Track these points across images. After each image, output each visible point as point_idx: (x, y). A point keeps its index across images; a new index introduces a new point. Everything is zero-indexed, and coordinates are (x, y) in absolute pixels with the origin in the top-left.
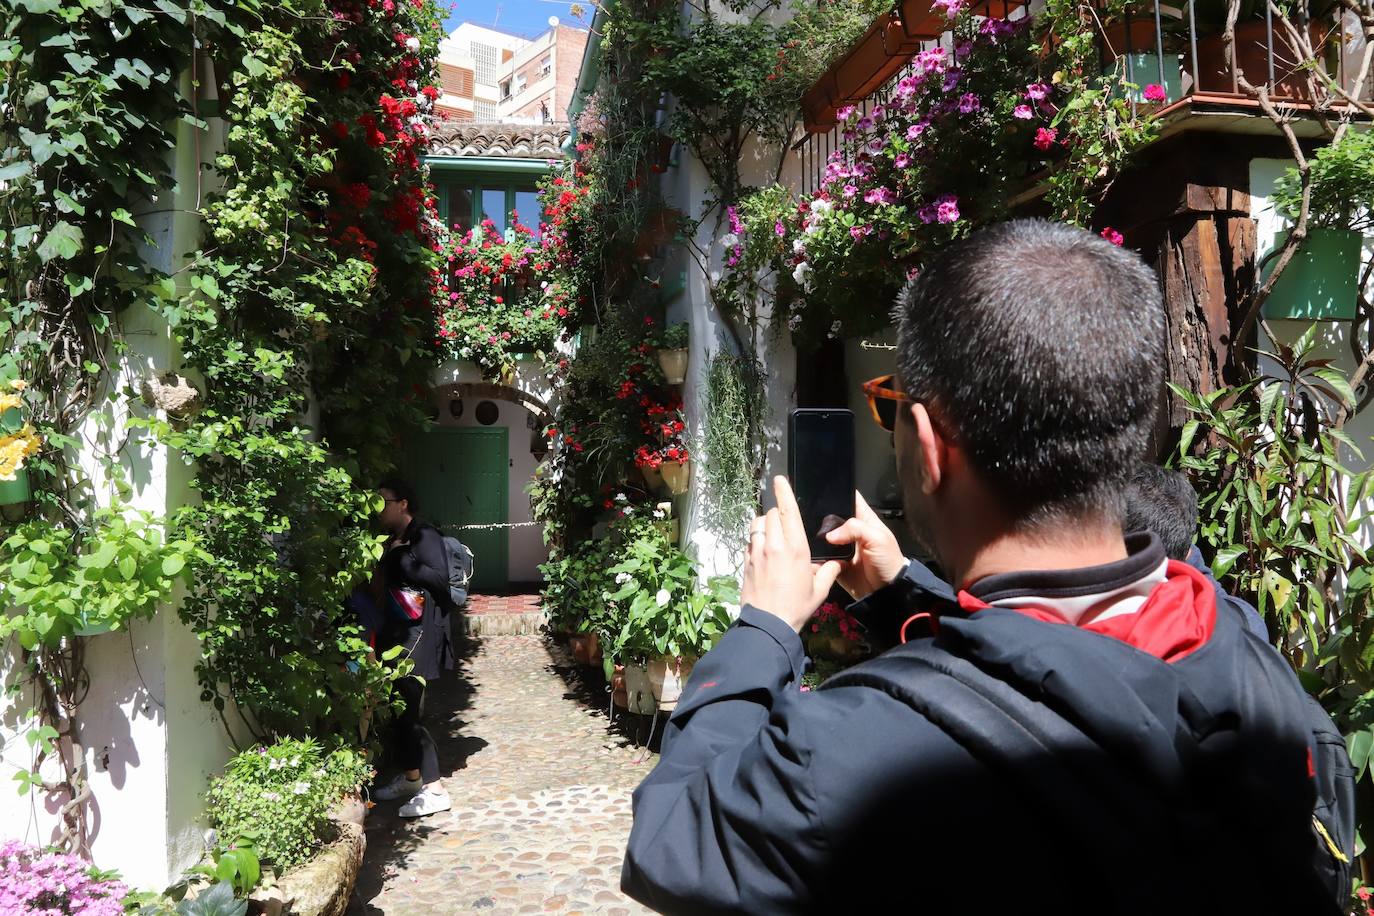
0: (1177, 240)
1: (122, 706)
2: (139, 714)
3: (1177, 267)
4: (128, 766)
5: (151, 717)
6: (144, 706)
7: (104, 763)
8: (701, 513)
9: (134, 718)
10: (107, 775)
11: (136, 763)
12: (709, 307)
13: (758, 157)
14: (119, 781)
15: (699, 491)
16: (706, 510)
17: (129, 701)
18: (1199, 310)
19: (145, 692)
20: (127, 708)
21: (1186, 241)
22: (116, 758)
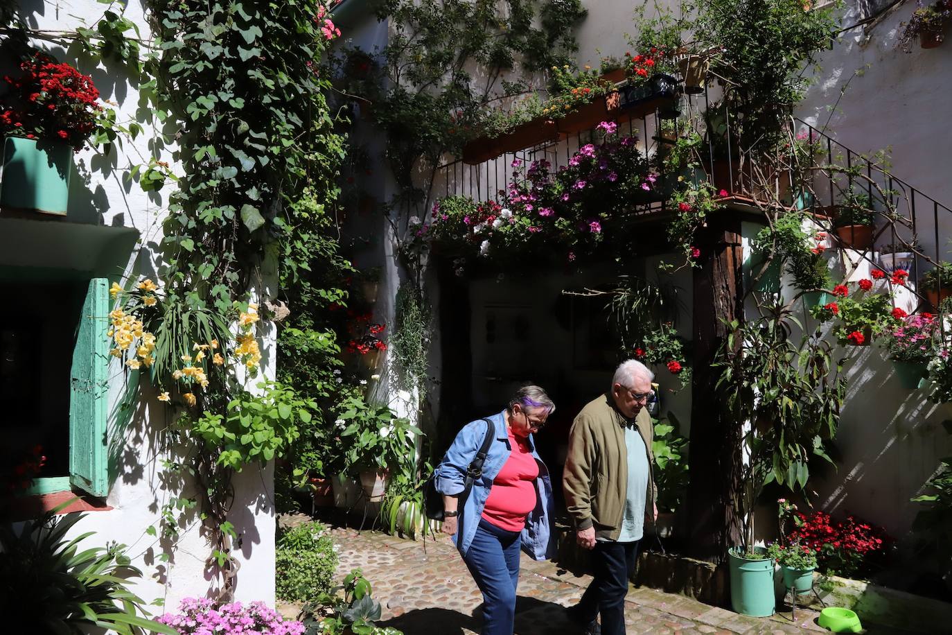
0: (718, 254)
1: (249, 507)
2: (260, 511)
3: (718, 266)
4: (253, 544)
5: (267, 512)
6: (263, 505)
7: (239, 544)
8: (390, 381)
9: (257, 514)
10: (240, 551)
11: (258, 541)
12: (395, 258)
13: (420, 171)
14: (247, 555)
15: (389, 368)
16: (392, 379)
17: (254, 503)
18: (727, 285)
19: (263, 496)
20: (252, 508)
21: (722, 255)
22: (246, 540)
